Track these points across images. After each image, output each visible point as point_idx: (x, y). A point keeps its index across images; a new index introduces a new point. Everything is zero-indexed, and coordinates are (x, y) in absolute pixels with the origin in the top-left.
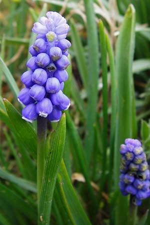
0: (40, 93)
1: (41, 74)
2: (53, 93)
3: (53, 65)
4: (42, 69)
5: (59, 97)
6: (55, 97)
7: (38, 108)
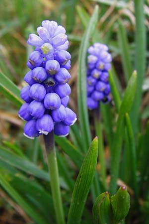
0: (38, 110)
1: (37, 91)
2: (53, 110)
3: (51, 80)
4: (39, 84)
5: (60, 113)
6: (55, 114)
7: (37, 125)
